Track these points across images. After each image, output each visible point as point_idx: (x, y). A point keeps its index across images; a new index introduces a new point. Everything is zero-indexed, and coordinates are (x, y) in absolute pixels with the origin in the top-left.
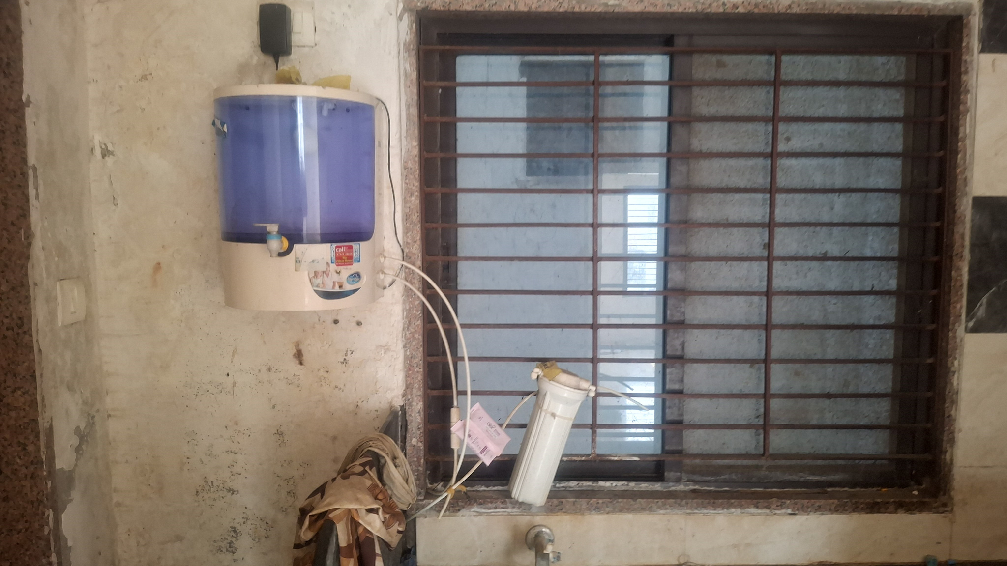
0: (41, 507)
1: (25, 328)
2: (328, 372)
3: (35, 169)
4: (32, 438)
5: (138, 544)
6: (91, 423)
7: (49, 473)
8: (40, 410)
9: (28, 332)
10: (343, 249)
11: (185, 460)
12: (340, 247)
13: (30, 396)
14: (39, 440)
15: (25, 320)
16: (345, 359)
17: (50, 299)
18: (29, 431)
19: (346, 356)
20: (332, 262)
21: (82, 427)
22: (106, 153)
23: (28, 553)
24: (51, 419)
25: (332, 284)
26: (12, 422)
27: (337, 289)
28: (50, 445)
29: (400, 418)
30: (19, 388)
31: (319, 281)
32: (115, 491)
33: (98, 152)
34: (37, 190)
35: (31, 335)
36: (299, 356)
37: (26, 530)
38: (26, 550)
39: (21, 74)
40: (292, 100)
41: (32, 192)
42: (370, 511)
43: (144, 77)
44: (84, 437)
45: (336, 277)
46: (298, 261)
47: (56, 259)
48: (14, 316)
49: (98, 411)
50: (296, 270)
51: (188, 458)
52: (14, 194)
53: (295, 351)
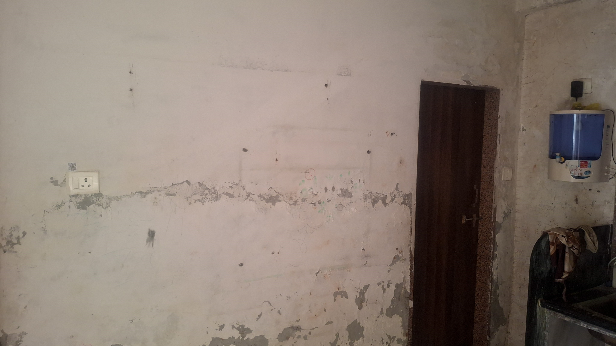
0: (490, 230)
1: (492, 179)
2: (586, 208)
3: (500, 135)
4: (490, 210)
5: (520, 255)
6: (510, 212)
7: (494, 221)
8: (493, 202)
9: (493, 180)
10: (583, 162)
11: (537, 230)
12: (582, 162)
13: (491, 198)
14: (492, 211)
15: (492, 177)
16: (592, 204)
17: (500, 172)
18: (490, 208)
19: (593, 203)
20: (578, 167)
21: (506, 212)
22: (524, 130)
23: (486, 243)
24: (496, 206)
25: (578, 174)
26: (486, 205)
27: (580, 175)
28: (495, 213)
29: (610, 229)
30: (489, 196)
31: (573, 172)
32: (515, 236)
33: (521, 129)
34: (500, 141)
35: (493, 181)
36: (576, 200)
37: (486, 236)
38: (486, 242)
39: (498, 109)
40: (572, 115)
41: (498, 141)
42: (563, 236)
43: (536, 106)
44: (506, 215)
45: (580, 172)
46: (567, 165)
47: (503, 161)
48: (490, 176)
49: (513, 209)
50: (566, 168)
51: (538, 230)
52: (494, 142)
53: (575, 198)
